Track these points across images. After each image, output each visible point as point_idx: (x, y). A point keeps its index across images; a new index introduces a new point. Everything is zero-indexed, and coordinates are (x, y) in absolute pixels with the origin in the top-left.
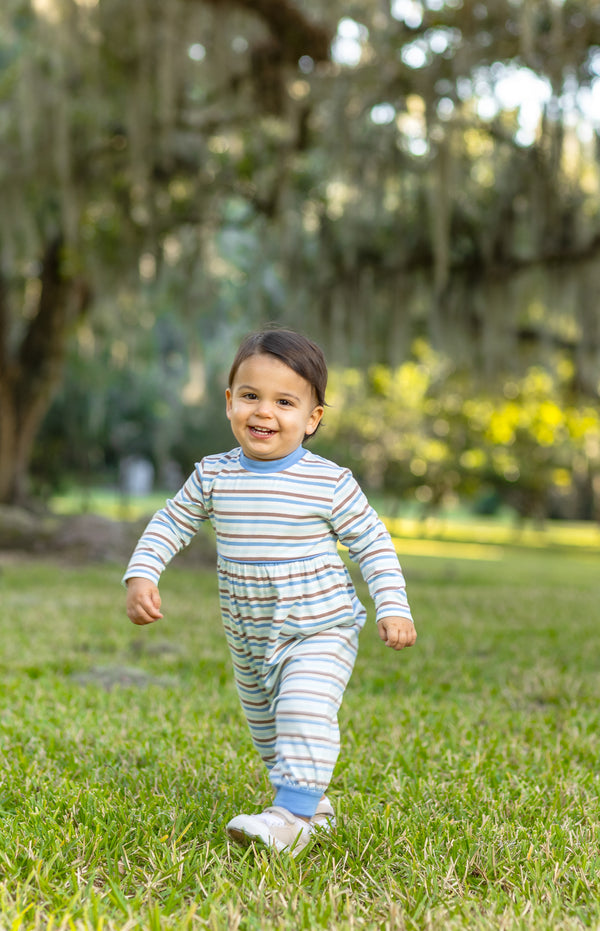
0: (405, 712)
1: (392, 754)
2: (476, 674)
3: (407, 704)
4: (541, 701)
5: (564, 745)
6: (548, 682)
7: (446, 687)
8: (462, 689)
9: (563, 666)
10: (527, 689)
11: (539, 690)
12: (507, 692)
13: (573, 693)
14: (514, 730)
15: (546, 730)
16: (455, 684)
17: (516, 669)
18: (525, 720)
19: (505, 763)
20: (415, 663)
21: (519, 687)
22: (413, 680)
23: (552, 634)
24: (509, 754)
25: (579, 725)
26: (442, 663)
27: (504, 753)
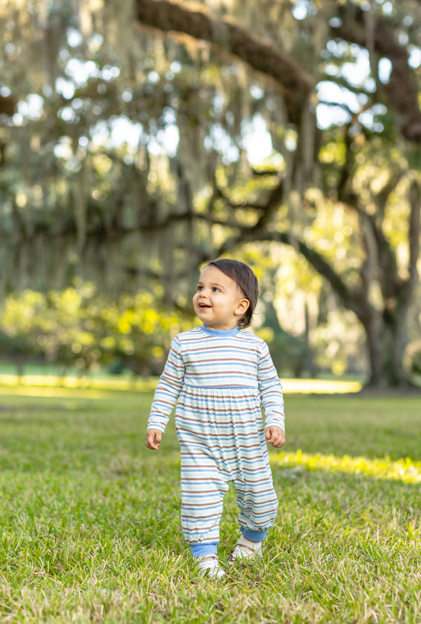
0: (37, 481)
1: (23, 504)
2: (84, 459)
3: (40, 476)
4: (119, 473)
5: (124, 496)
6: (124, 463)
7: (66, 467)
8: (75, 468)
9: (135, 453)
10: (112, 466)
11: (120, 467)
12: (100, 468)
13: (138, 467)
14: (97, 489)
15: (117, 488)
16: (71, 465)
17: (107, 456)
18: (105, 483)
19: (88, 507)
20: (50, 454)
21: (107, 466)
22: (47, 463)
23: (133, 436)
24: (91, 502)
25: (136, 486)
26: (66, 454)
27: (88, 502)
